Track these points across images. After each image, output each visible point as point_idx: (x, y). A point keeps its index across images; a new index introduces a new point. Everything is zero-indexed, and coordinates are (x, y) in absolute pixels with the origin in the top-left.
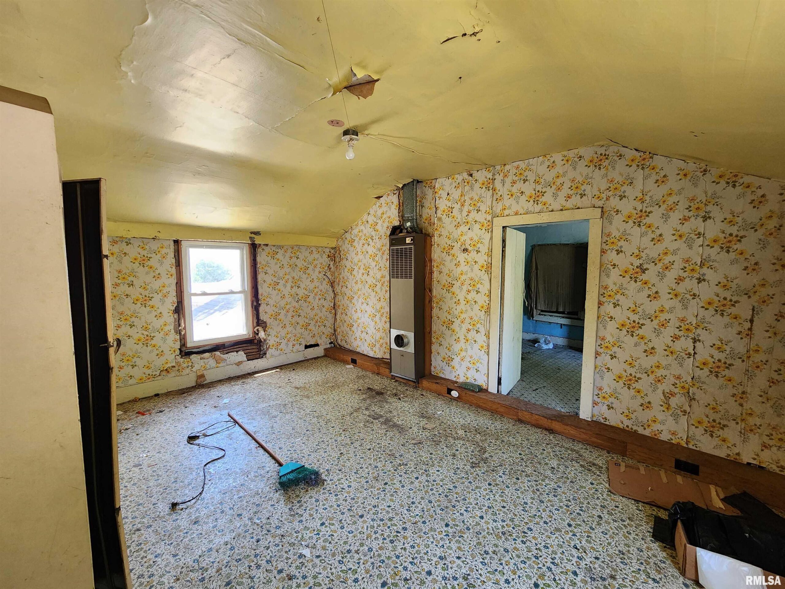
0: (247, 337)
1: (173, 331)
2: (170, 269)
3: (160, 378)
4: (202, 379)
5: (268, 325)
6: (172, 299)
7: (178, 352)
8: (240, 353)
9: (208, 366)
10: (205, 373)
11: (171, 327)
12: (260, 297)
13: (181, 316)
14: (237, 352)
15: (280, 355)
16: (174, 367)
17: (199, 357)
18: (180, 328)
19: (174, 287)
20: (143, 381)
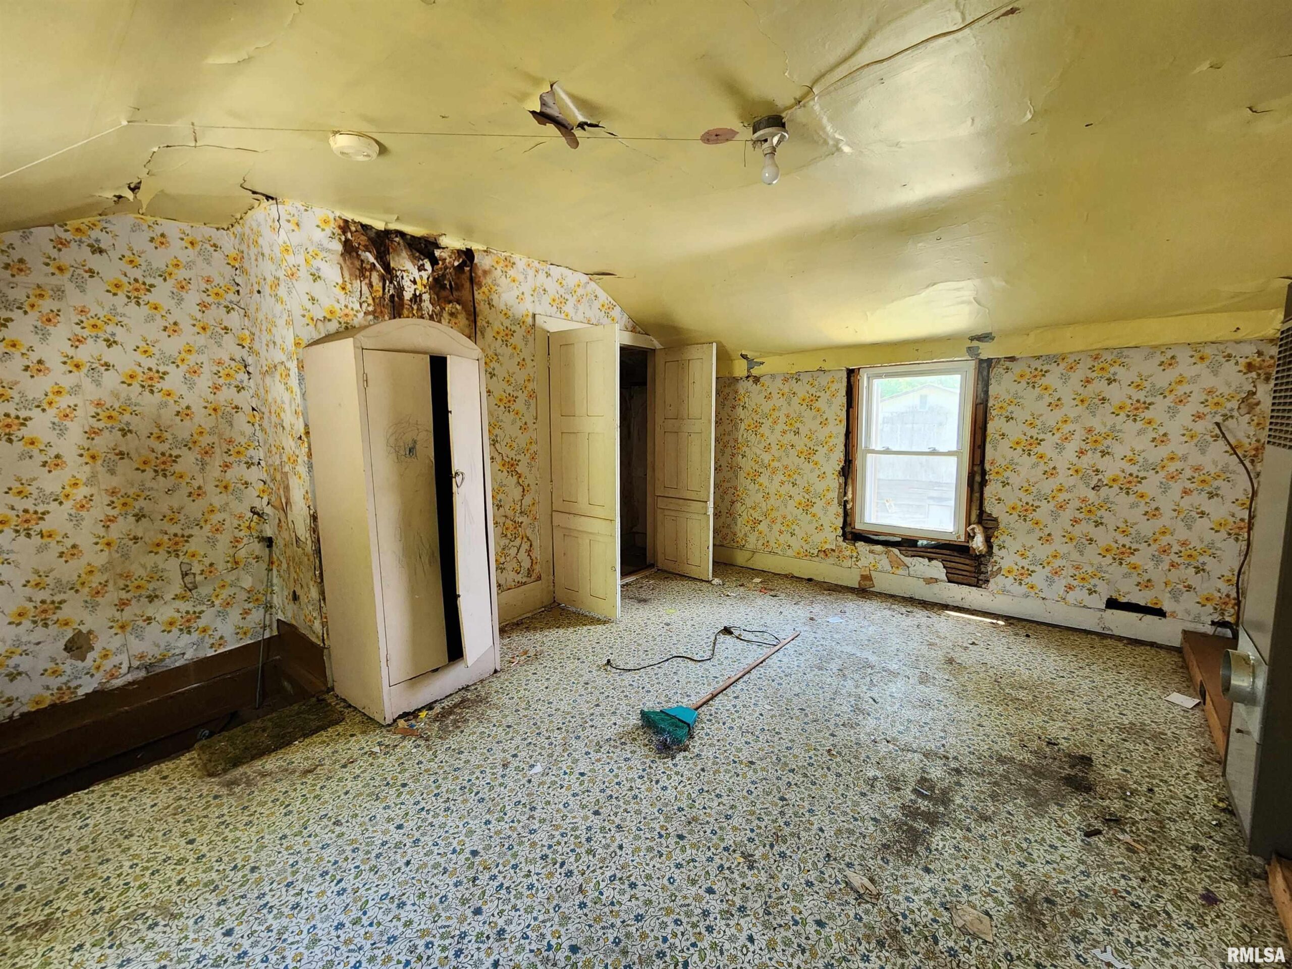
0: (954, 538)
1: (836, 501)
2: (839, 413)
3: (816, 559)
4: (868, 583)
5: (1001, 526)
6: (838, 455)
7: (840, 532)
8: (934, 562)
9: (879, 566)
10: (874, 574)
11: (834, 494)
12: (987, 467)
13: (850, 481)
14: (930, 559)
15: (1027, 596)
16: (833, 550)
17: (868, 549)
18: (845, 498)
19: (842, 439)
20: (800, 556)
